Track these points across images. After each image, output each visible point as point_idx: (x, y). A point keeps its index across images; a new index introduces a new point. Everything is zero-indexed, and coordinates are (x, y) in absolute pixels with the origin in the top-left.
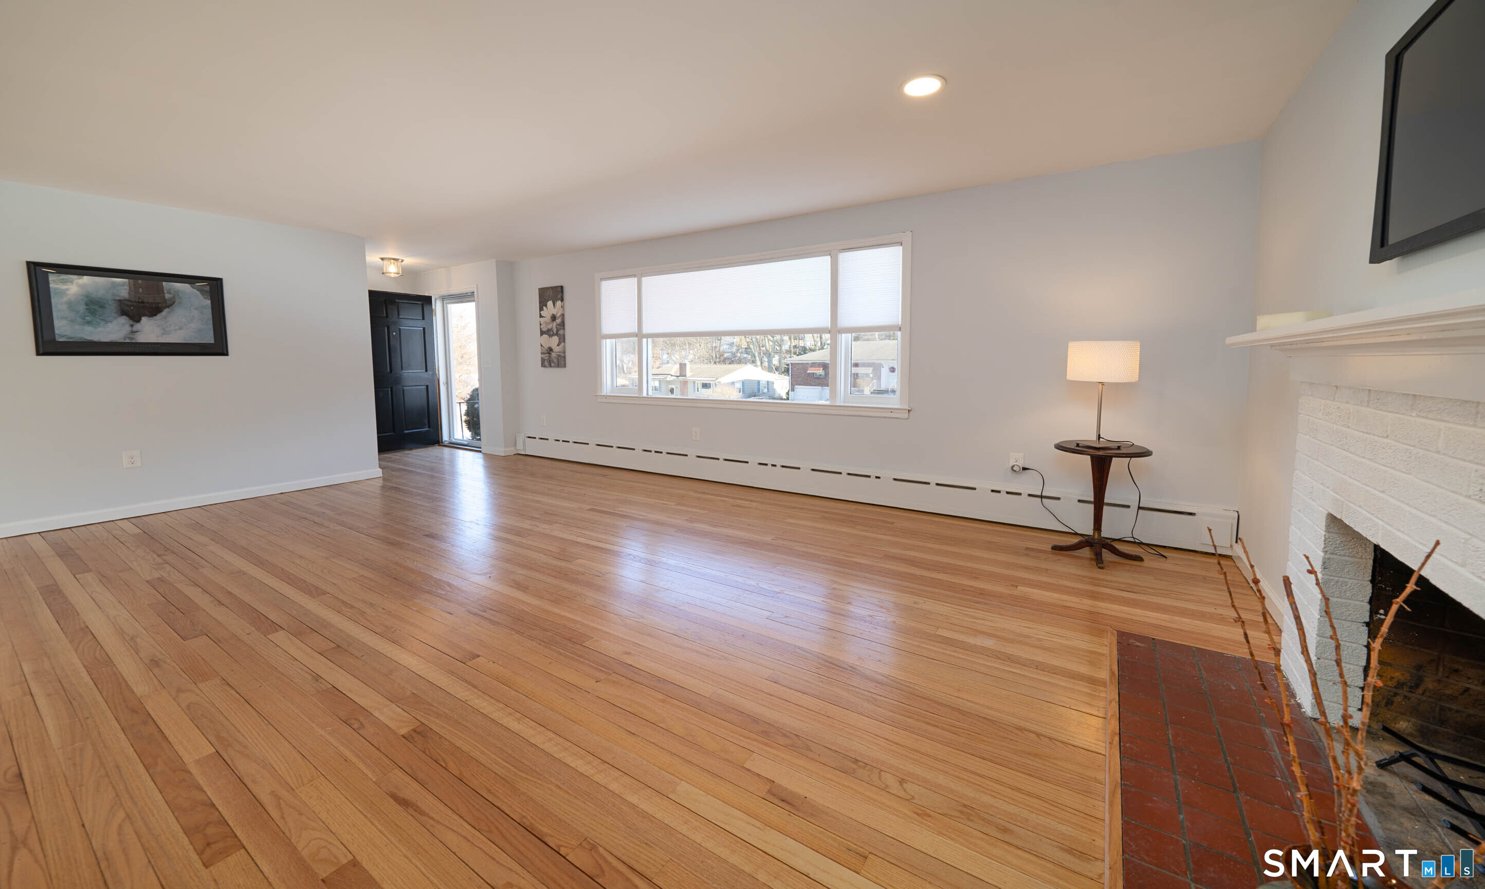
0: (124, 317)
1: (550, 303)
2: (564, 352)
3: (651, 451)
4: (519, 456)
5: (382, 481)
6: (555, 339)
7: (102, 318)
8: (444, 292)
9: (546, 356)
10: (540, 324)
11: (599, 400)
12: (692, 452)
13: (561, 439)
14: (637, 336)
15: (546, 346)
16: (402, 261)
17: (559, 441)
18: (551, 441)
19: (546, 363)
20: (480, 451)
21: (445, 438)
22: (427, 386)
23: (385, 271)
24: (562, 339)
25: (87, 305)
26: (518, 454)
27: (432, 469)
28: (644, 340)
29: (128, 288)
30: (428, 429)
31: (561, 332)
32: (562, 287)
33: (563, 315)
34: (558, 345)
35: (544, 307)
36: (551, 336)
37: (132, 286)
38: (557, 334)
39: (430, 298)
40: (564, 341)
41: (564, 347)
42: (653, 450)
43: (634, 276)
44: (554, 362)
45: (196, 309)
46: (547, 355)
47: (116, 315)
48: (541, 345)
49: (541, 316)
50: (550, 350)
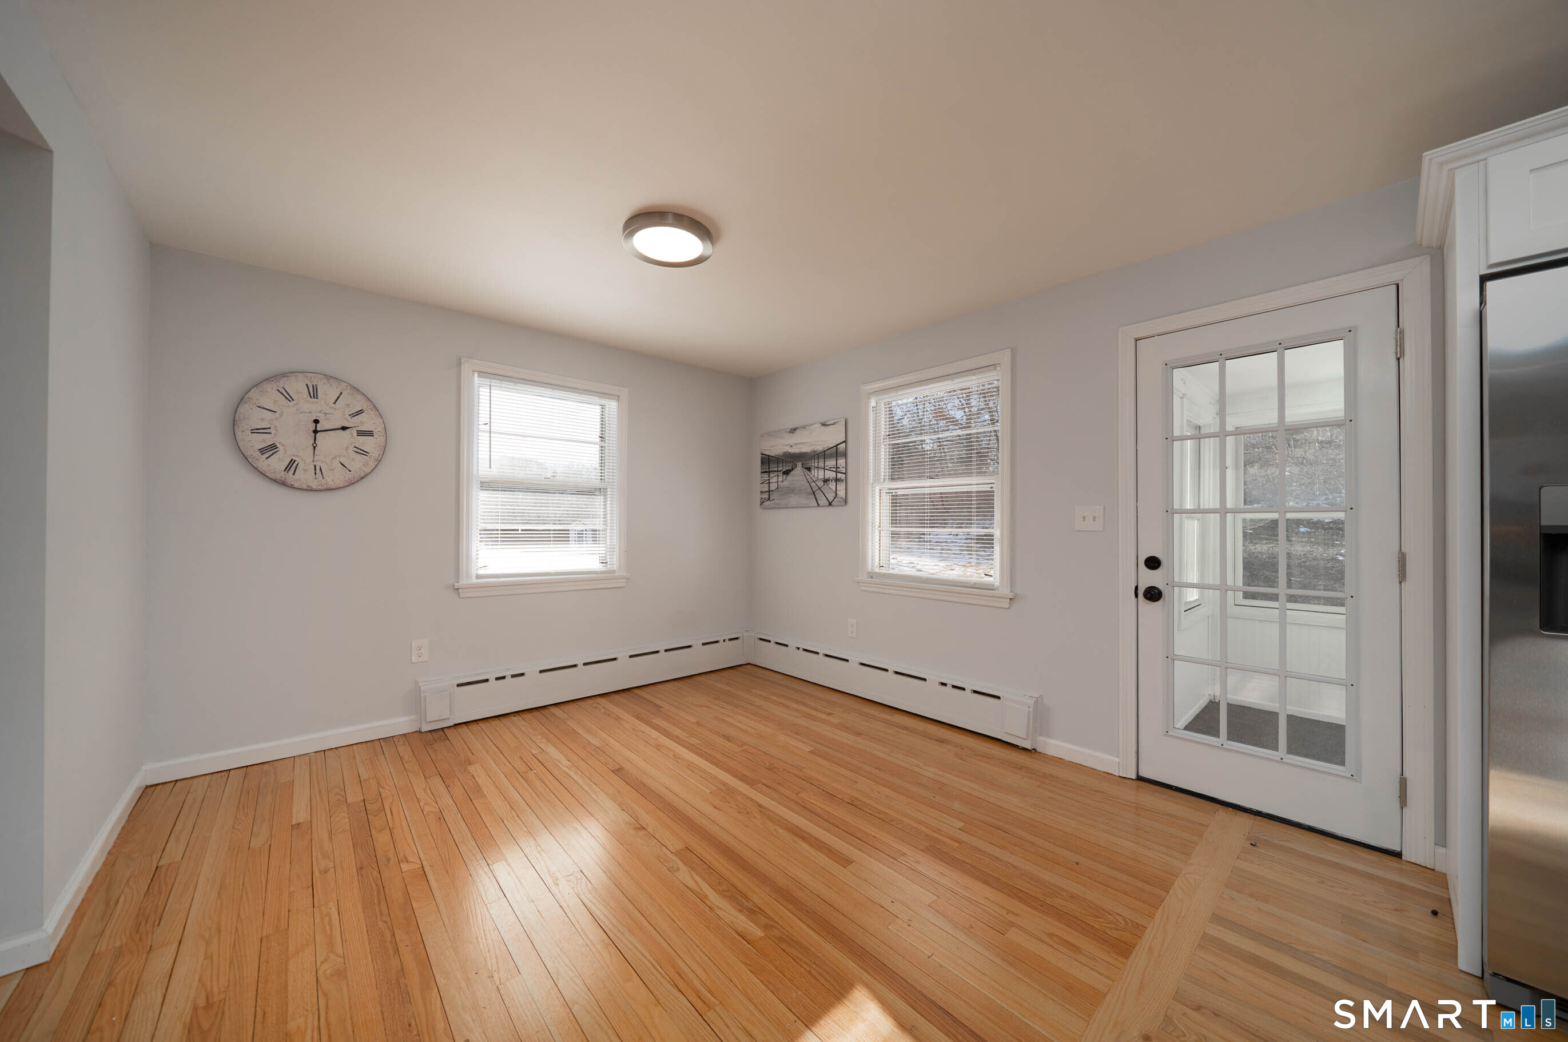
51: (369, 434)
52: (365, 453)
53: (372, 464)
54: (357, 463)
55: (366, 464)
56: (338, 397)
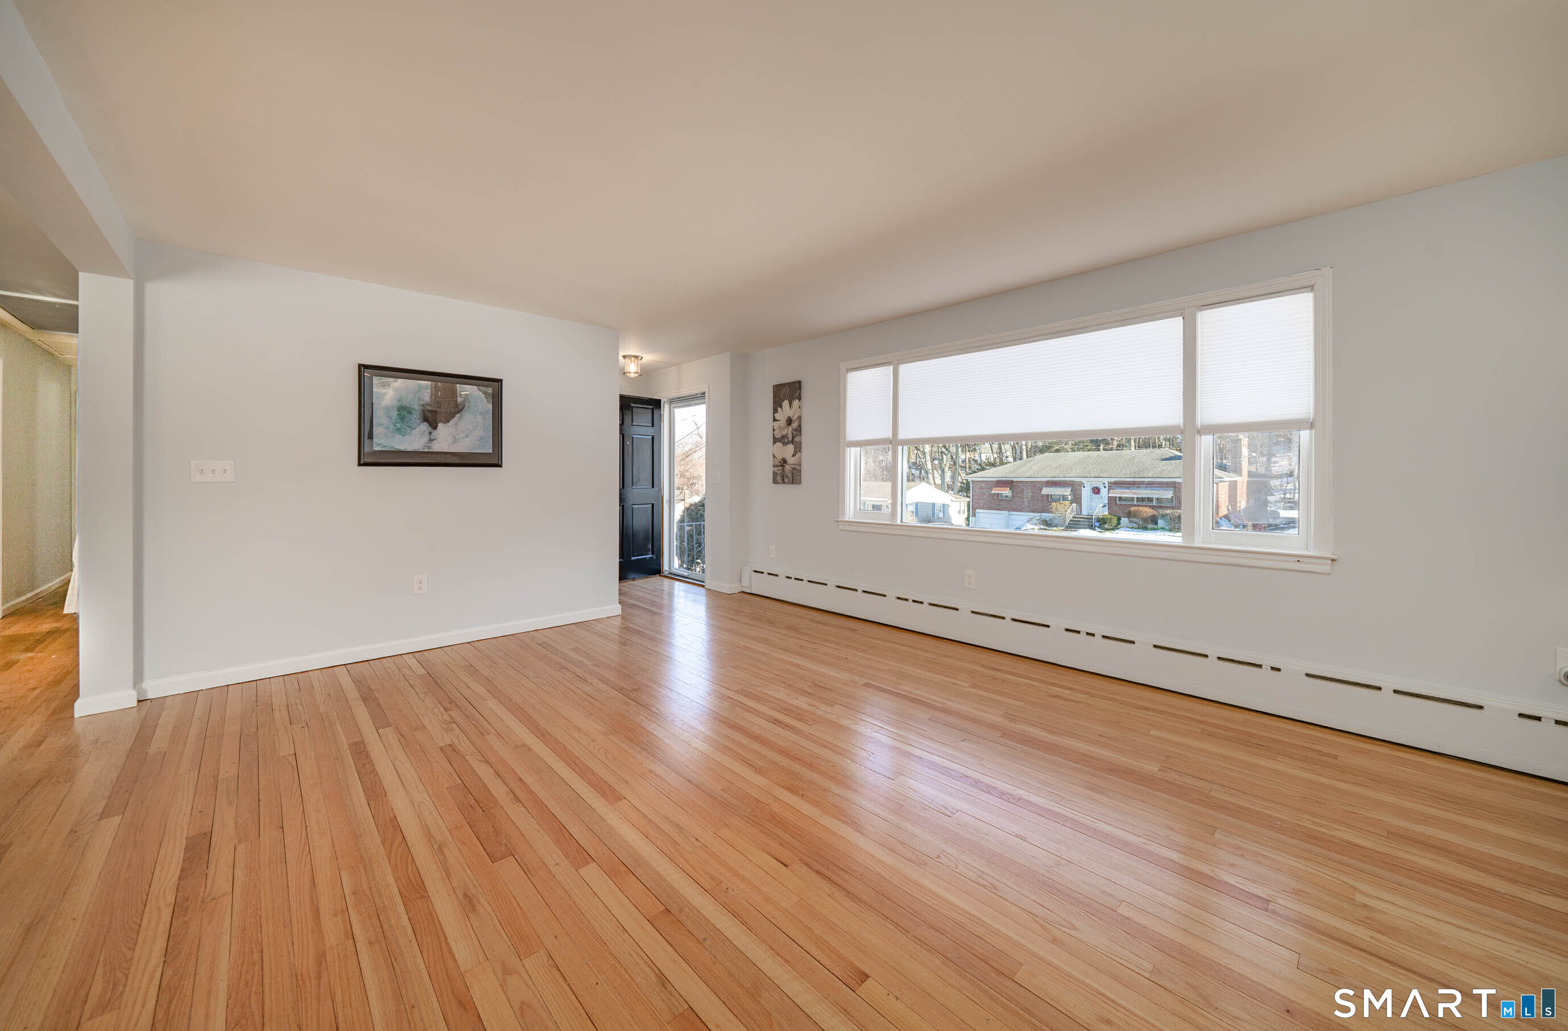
0: (426, 423)
1: (786, 403)
2: (800, 465)
3: (907, 600)
4: (743, 594)
5: (620, 621)
6: (791, 448)
7: (408, 424)
8: (674, 395)
9: (778, 470)
10: (774, 430)
11: (841, 527)
12: (966, 606)
13: (793, 577)
14: (891, 442)
15: (779, 457)
16: (642, 358)
17: (790, 578)
18: (782, 577)
19: (779, 478)
20: (703, 586)
21: (666, 567)
22: (653, 505)
23: (626, 371)
24: (798, 449)
25: (399, 411)
26: (743, 592)
27: (653, 603)
28: (900, 448)
29: (430, 391)
30: (651, 556)
31: (797, 439)
32: (800, 382)
33: (800, 418)
34: (793, 456)
35: (779, 409)
36: (785, 444)
37: (433, 390)
38: (792, 442)
39: (660, 400)
40: (800, 451)
41: (800, 458)
42: (911, 598)
43: (888, 363)
44: (787, 477)
45: (481, 414)
46: (780, 468)
47: (419, 421)
48: (774, 455)
49: (775, 420)
50: (784, 461)
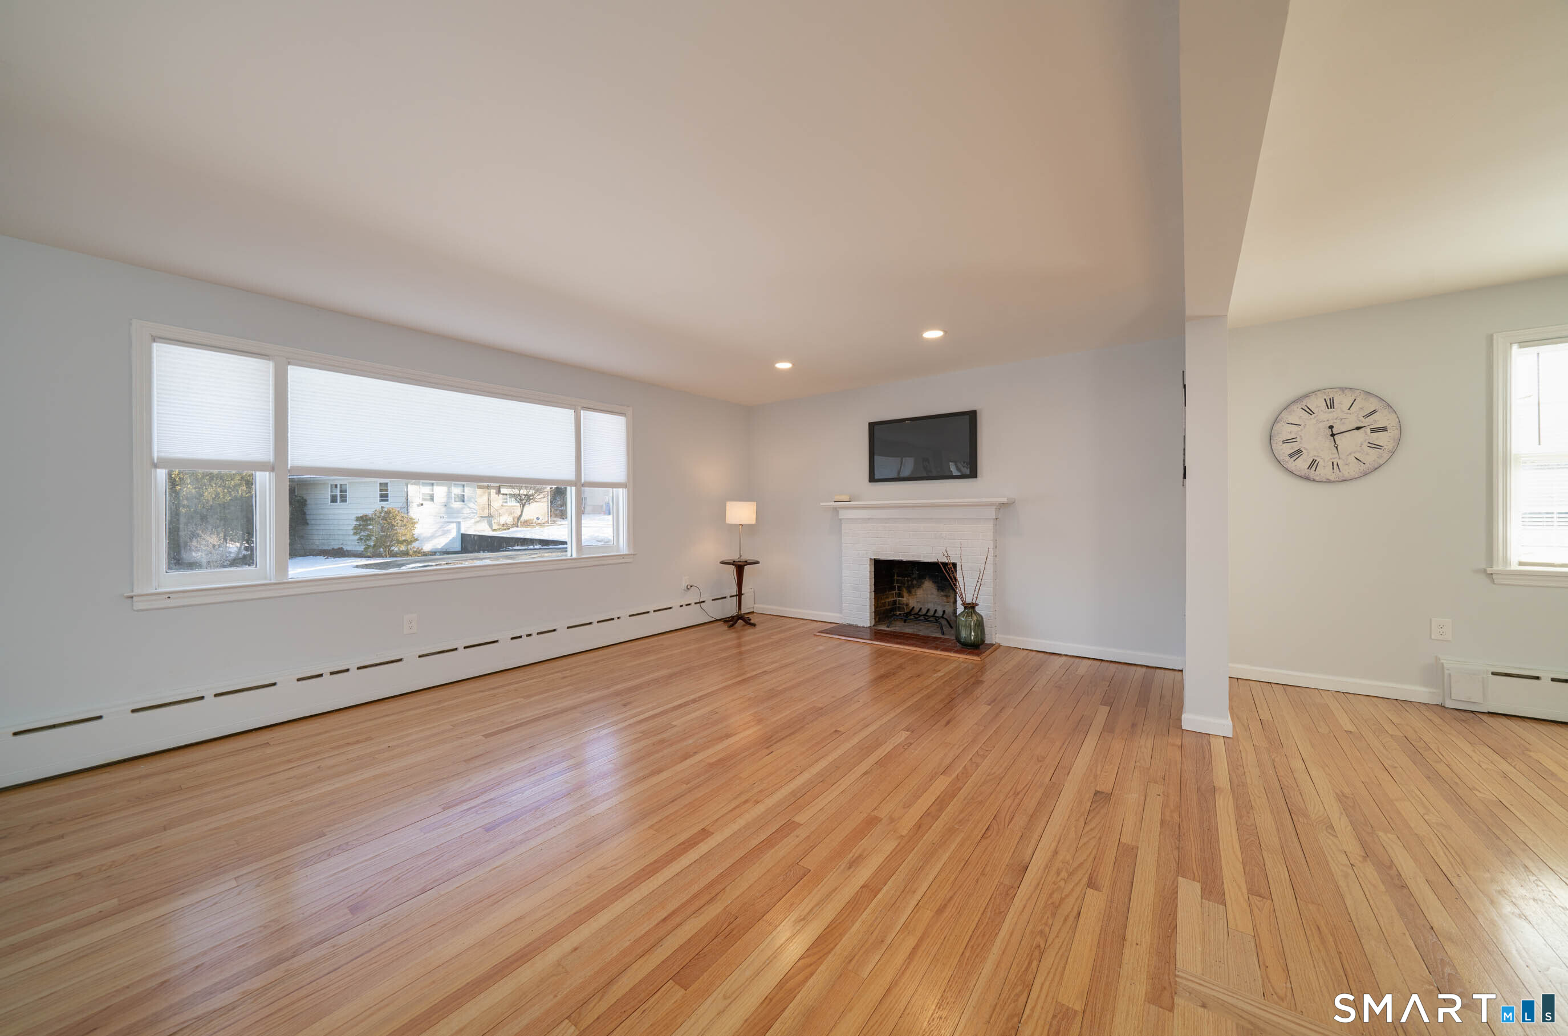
51: (1384, 429)
52: (1379, 447)
53: (1386, 456)
54: (1371, 457)
55: (1380, 457)
56: (1353, 404)
